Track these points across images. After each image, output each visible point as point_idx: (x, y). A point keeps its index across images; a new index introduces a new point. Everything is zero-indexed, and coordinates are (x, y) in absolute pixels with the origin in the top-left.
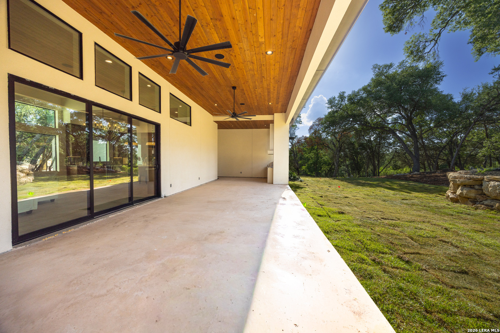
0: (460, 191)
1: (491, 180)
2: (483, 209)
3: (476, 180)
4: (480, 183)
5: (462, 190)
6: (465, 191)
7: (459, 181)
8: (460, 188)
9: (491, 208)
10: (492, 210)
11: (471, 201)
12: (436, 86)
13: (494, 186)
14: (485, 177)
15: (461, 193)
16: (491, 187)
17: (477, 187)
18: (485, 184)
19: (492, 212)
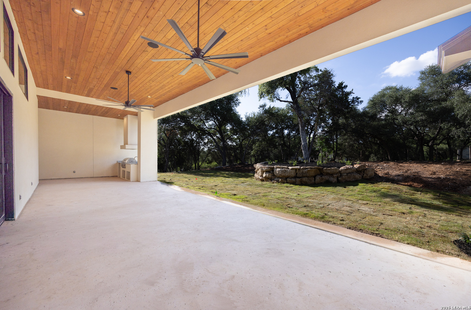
0: (265, 175)
1: (277, 168)
2: (275, 183)
3: (271, 168)
4: (272, 169)
5: (266, 174)
6: (267, 175)
7: (264, 169)
8: (264, 173)
9: (278, 182)
10: (279, 183)
11: (270, 180)
12: (235, 108)
13: (279, 171)
14: (275, 166)
15: (266, 176)
16: (277, 171)
17: (271, 172)
18: (275, 170)
19: (279, 184)
